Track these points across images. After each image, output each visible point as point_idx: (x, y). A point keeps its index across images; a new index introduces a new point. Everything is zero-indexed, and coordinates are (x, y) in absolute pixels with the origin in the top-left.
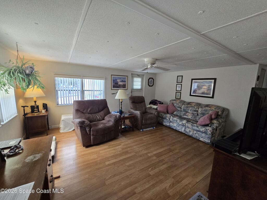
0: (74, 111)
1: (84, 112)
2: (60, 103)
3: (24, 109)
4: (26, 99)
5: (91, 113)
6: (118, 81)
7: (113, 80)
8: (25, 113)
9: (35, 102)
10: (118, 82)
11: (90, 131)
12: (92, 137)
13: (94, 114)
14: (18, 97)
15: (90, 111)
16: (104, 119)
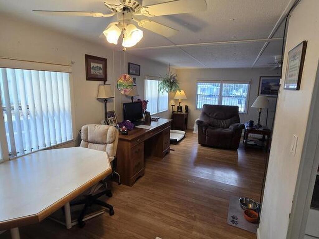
0: (202, 113)
1: (210, 115)
2: (198, 107)
3: (172, 108)
4: (176, 100)
5: (217, 119)
6: (271, 84)
7: (262, 84)
8: (173, 111)
9: (180, 103)
10: (270, 86)
11: (205, 130)
12: (207, 138)
13: (220, 120)
14: (170, 98)
15: (216, 116)
16: (228, 128)
